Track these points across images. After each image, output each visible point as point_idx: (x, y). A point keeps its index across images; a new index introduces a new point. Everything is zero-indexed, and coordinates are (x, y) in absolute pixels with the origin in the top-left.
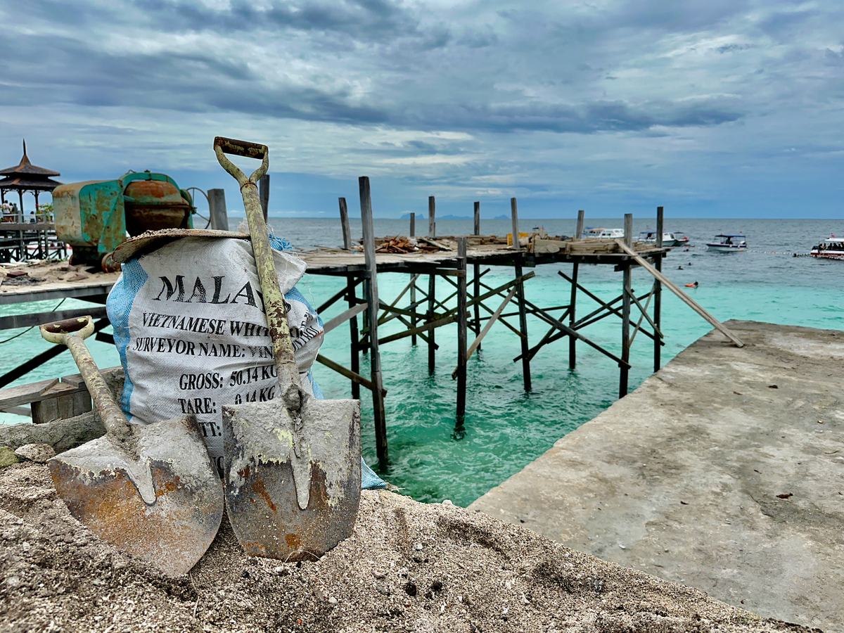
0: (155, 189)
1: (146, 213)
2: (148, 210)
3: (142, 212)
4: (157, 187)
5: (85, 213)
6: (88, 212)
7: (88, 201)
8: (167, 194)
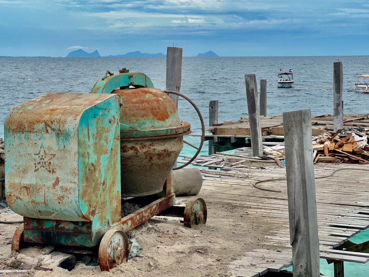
0: (155, 104)
1: (145, 150)
2: (148, 143)
3: (138, 147)
4: (158, 101)
5: (84, 163)
6: (87, 160)
7: (87, 139)
8: (171, 113)
